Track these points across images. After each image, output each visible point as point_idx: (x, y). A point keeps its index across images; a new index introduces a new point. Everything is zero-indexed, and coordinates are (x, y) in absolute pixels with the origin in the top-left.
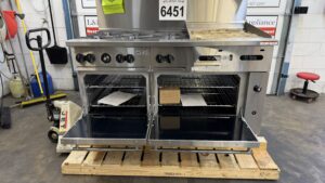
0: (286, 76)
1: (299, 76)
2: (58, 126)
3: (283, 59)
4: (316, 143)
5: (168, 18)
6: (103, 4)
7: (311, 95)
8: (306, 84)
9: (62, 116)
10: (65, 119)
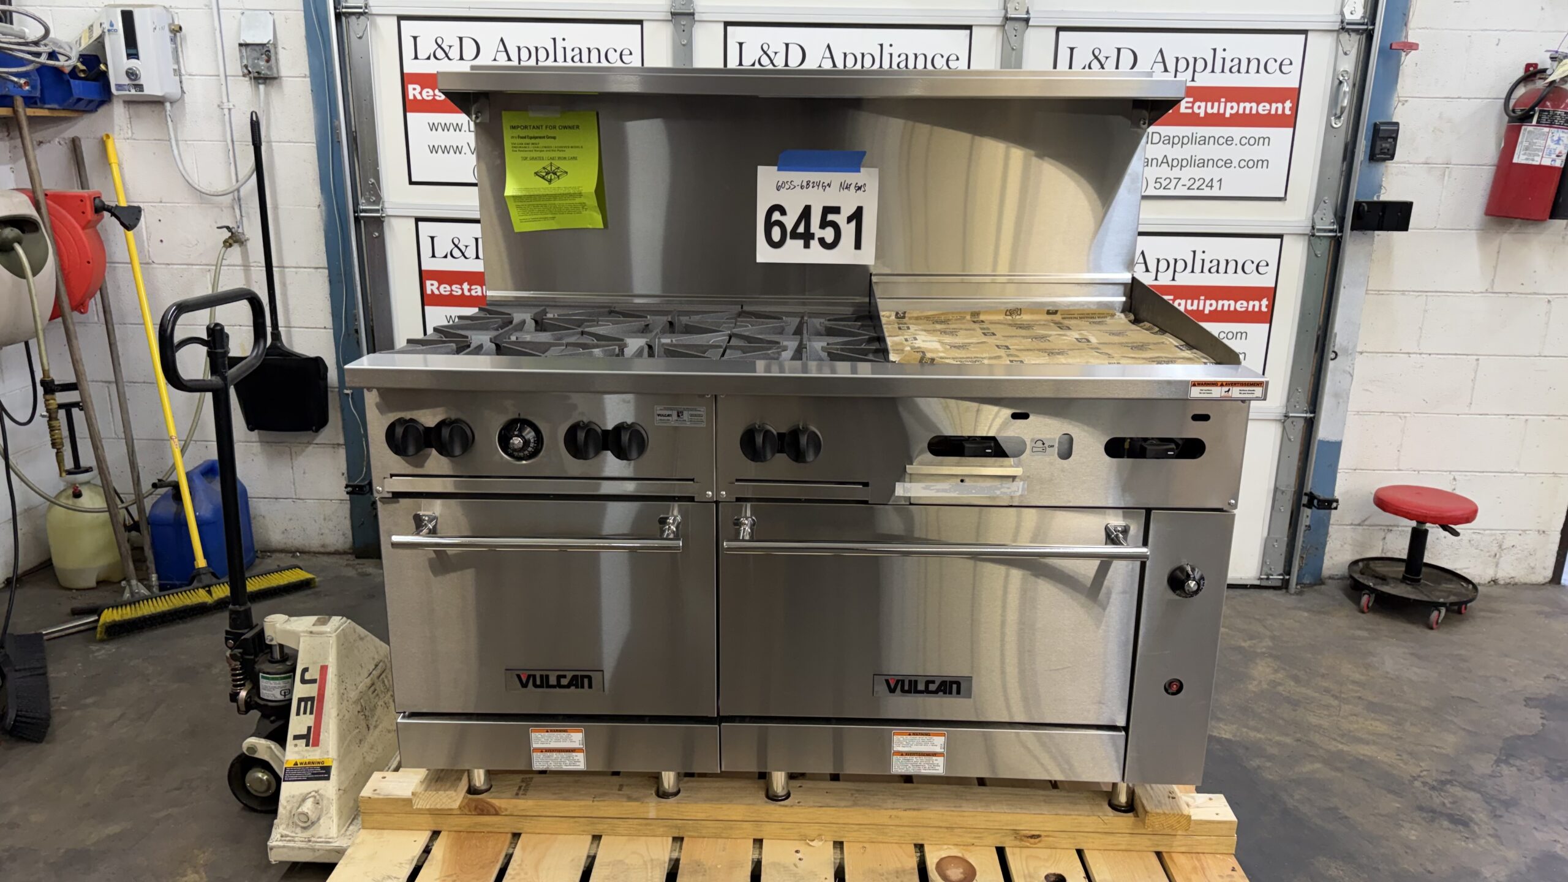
0: (1329, 504)
1: (1383, 502)
2: (279, 737)
3: (1310, 425)
4: (1461, 821)
5: (793, 253)
6: (510, 190)
7: (1444, 593)
8: (1418, 539)
9: (300, 690)
10: (313, 704)
